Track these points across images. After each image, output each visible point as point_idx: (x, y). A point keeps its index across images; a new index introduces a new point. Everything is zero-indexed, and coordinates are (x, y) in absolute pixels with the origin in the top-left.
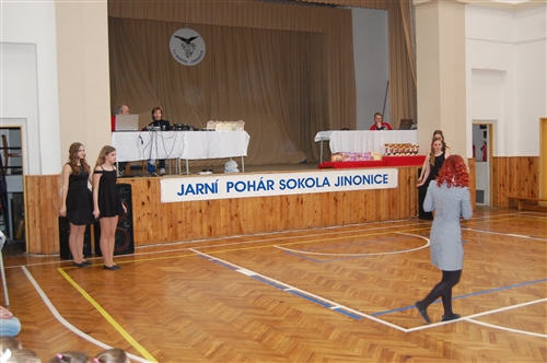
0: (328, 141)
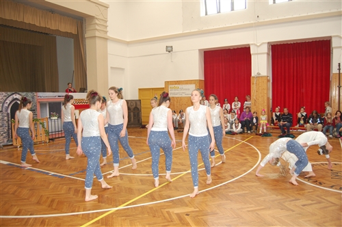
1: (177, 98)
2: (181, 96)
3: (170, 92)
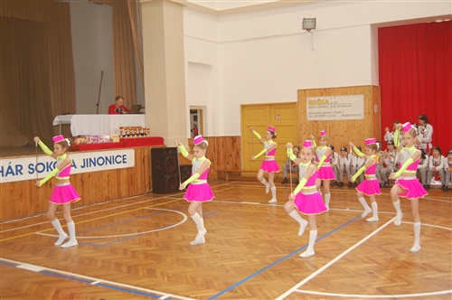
0: (69, 125)
1: (324, 122)
2: (332, 119)
3: (308, 111)
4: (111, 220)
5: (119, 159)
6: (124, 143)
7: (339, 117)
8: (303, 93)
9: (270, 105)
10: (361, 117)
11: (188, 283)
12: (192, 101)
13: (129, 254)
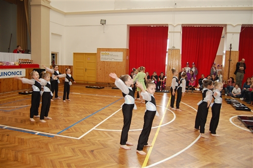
2: (110, 61)
3: (101, 57)
4: (14, 99)
5: (18, 73)
6: (21, 66)
7: (113, 60)
8: (99, 50)
9: (86, 54)
10: (122, 61)
11: (48, 127)
12: (53, 50)
13: (22, 115)
